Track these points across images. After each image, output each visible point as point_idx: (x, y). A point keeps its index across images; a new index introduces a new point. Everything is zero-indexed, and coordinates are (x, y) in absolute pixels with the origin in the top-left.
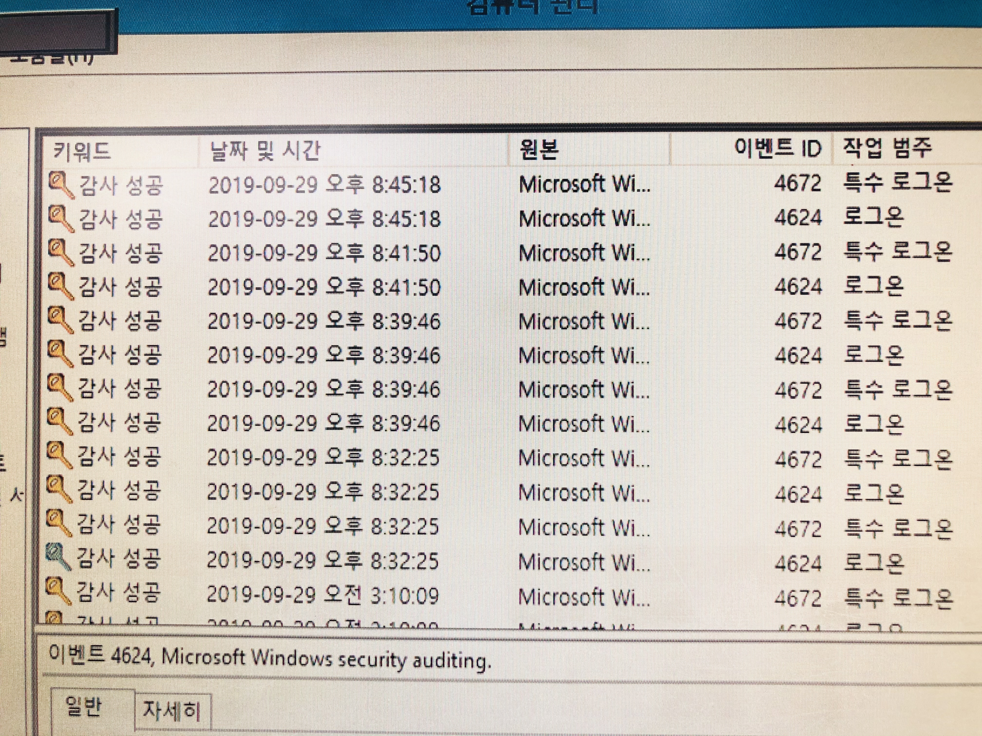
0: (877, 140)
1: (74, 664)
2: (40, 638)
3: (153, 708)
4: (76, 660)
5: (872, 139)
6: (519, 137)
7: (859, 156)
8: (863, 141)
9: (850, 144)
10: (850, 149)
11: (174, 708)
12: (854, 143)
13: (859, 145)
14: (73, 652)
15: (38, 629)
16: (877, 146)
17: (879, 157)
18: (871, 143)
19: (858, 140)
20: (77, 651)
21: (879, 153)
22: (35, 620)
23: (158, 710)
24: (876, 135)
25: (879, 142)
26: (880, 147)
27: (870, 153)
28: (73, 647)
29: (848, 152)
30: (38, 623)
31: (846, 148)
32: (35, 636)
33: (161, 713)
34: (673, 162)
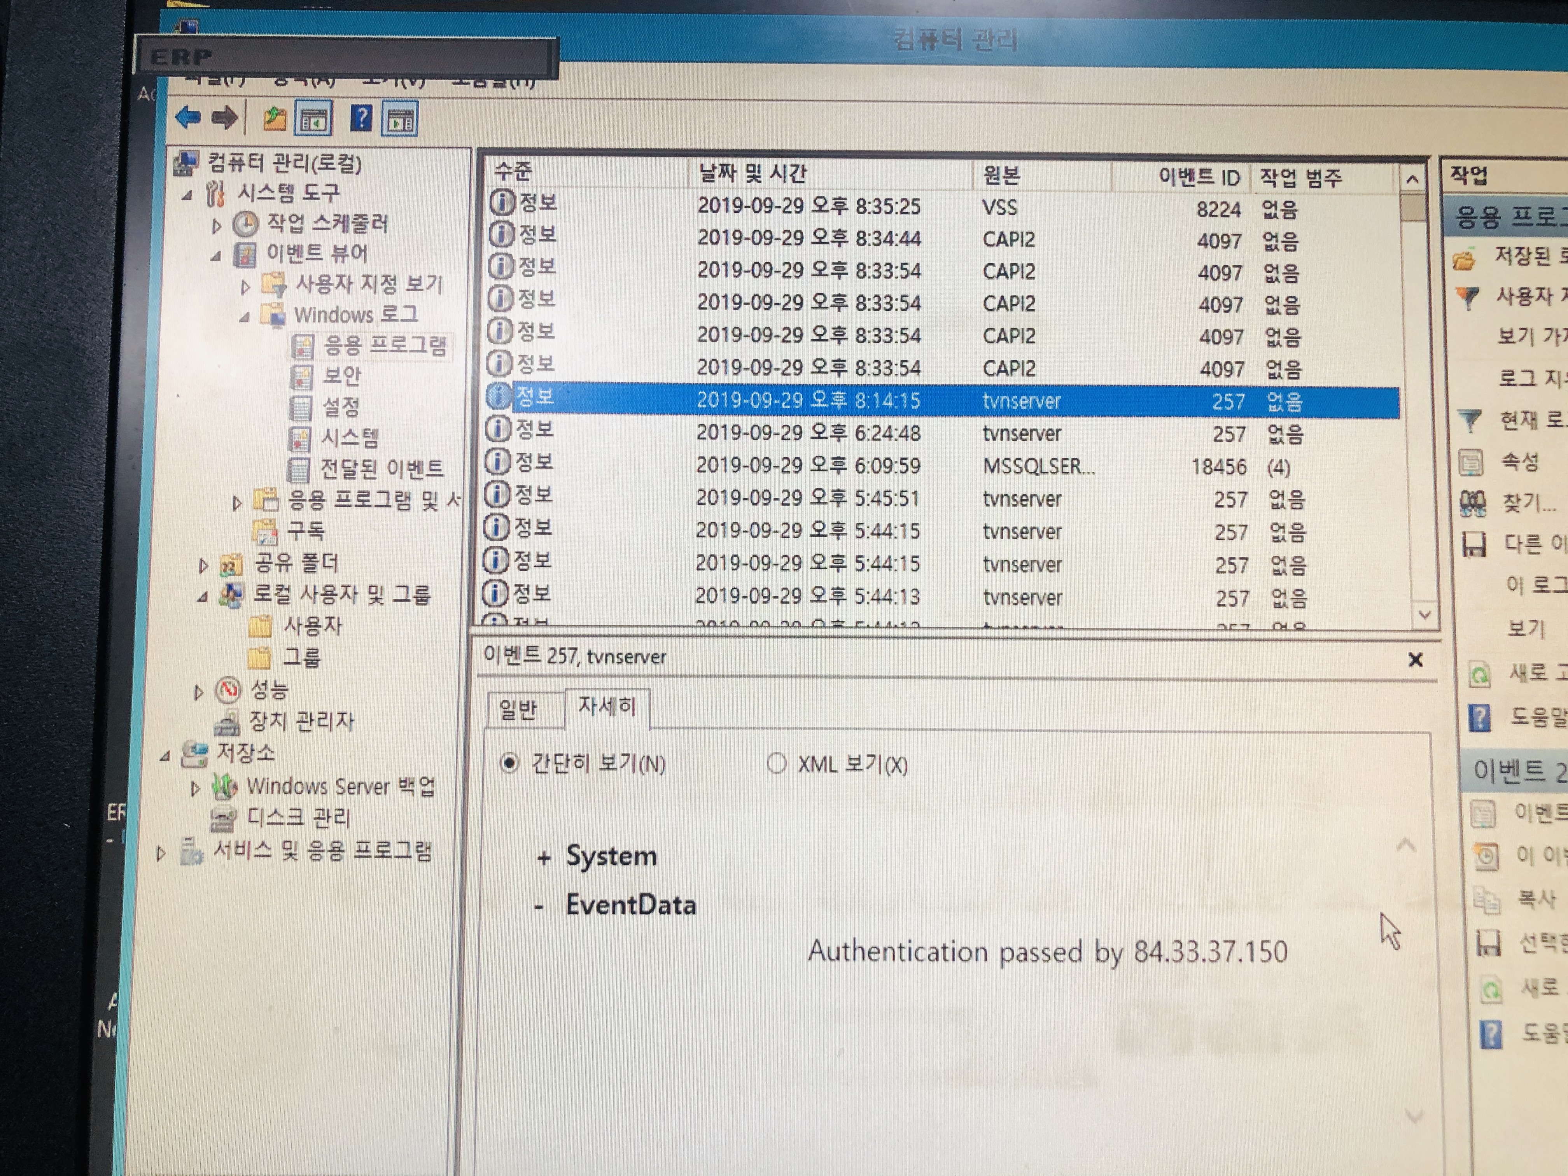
0: (1291, 171)
1: (509, 664)
2: (475, 639)
3: (589, 703)
4: (512, 660)
5: (1287, 170)
6: (981, 165)
7: (1275, 186)
8: (1278, 172)
9: (1266, 174)
10: (1266, 179)
11: (610, 703)
12: (1271, 174)
13: (1275, 175)
14: (509, 653)
15: (473, 630)
16: (1292, 176)
17: (1294, 187)
18: (1286, 174)
19: (1274, 171)
20: (513, 652)
21: (1294, 183)
22: (471, 622)
23: (594, 705)
24: (1291, 167)
25: (1294, 173)
26: (1294, 178)
27: (1285, 183)
28: (509, 648)
29: (1265, 182)
30: (473, 625)
31: (1263, 177)
32: (470, 638)
33: (597, 709)
34: (1115, 189)
